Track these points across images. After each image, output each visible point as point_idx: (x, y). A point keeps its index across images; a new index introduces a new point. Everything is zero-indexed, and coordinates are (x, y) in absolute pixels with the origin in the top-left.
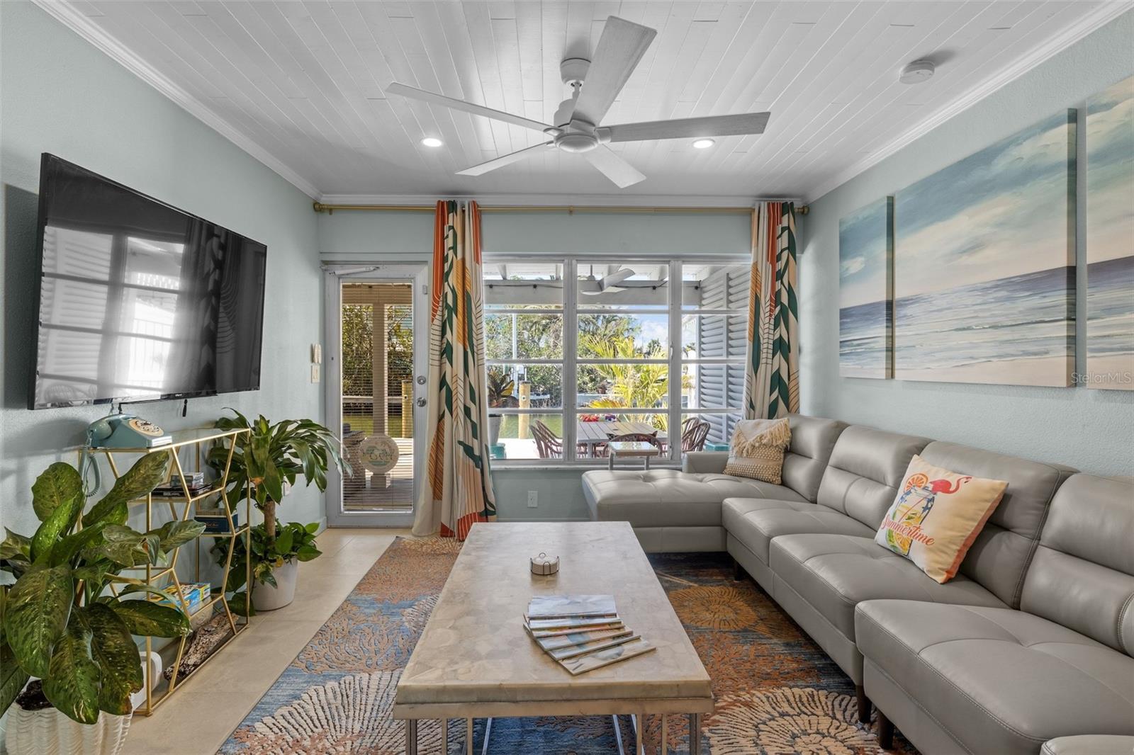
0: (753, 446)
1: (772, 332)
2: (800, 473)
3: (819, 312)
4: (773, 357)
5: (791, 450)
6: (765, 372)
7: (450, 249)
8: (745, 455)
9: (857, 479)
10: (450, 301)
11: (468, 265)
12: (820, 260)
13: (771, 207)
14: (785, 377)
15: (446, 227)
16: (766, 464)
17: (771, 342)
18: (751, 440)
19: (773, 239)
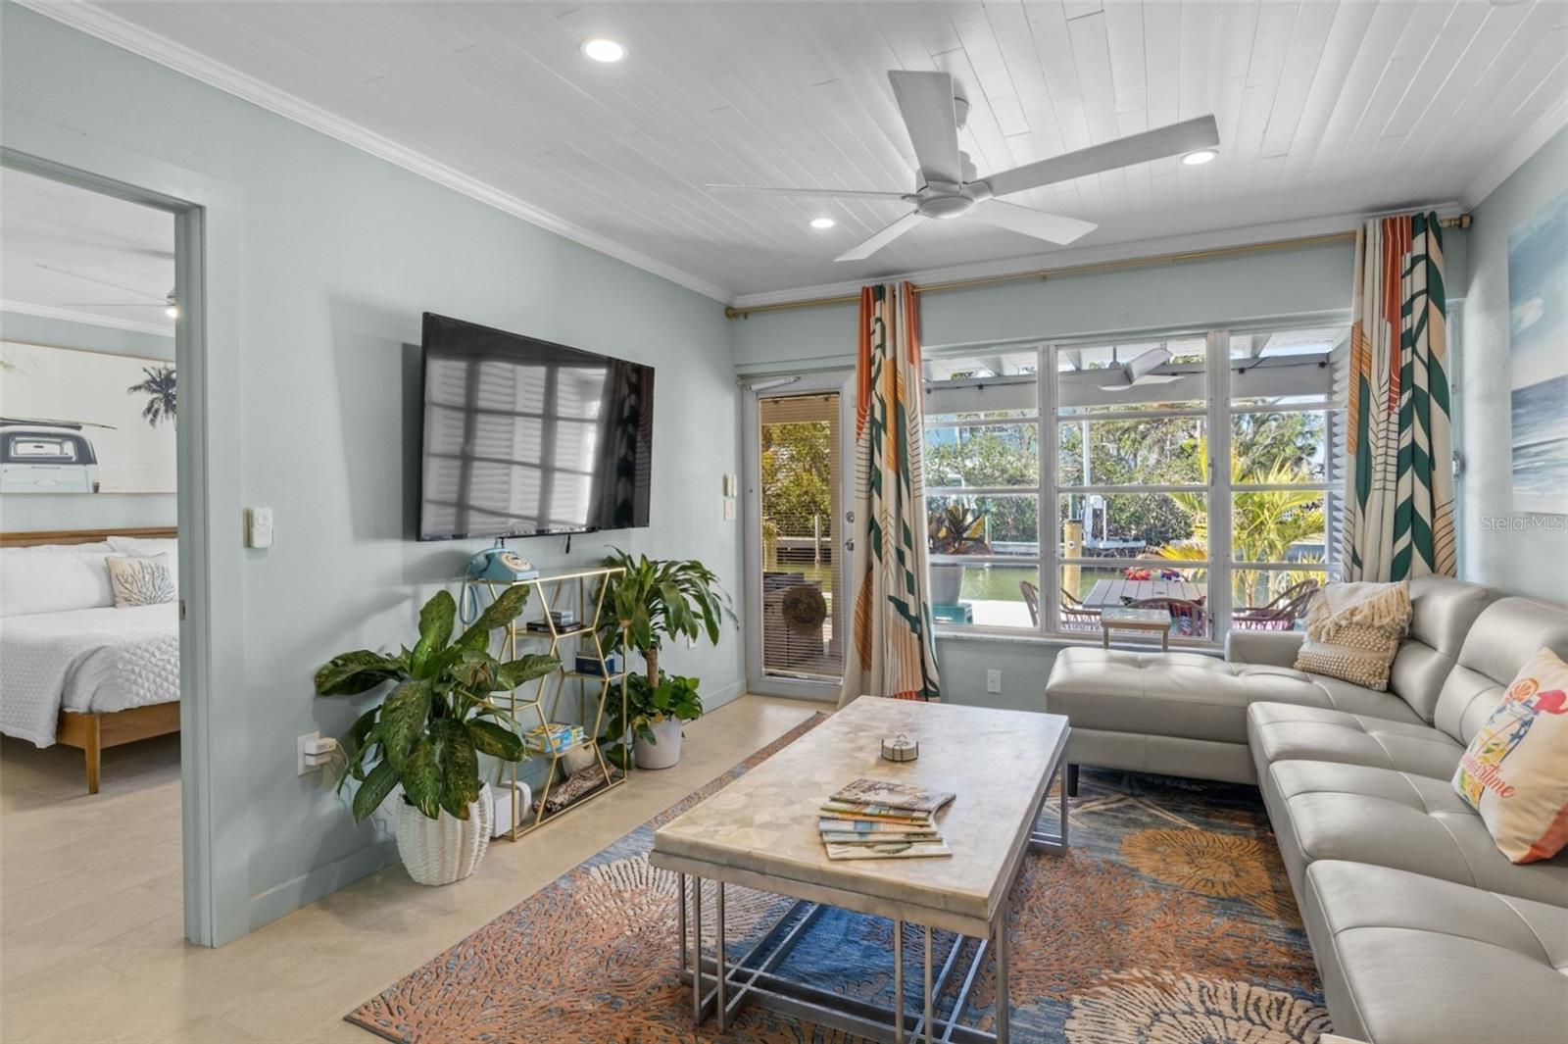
1: (1395, 436)
2: (1415, 673)
3: (1488, 397)
4: (1399, 477)
5: (1411, 636)
6: (1382, 505)
7: (877, 347)
8: (1323, 639)
9: (1489, 689)
10: (878, 415)
11: (899, 366)
12: (1488, 306)
13: (1389, 226)
14: (1424, 513)
15: (872, 320)
16: (1360, 656)
17: (1394, 453)
18: (1334, 616)
19: (1393, 278)
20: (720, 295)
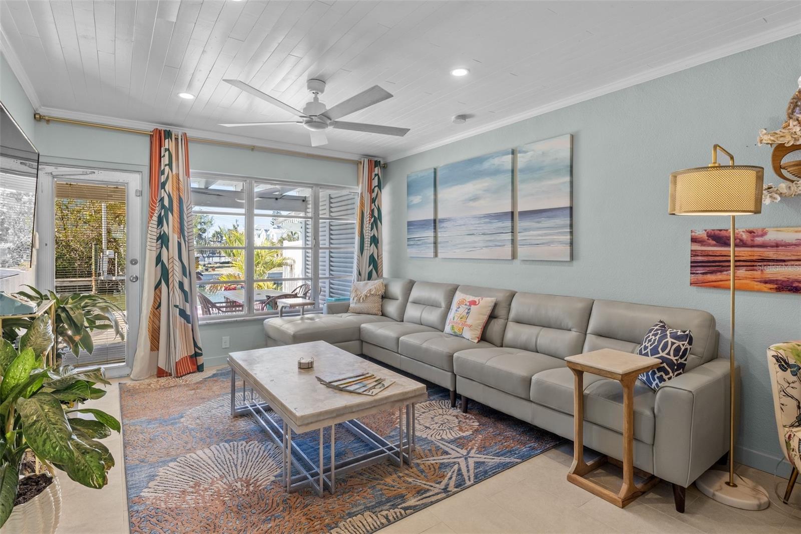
0: (366, 296)
1: (370, 232)
2: (392, 308)
3: (394, 223)
4: (370, 246)
5: (386, 296)
6: (367, 254)
7: (166, 165)
8: (361, 301)
9: (425, 308)
10: (166, 203)
11: (181, 178)
12: (395, 195)
13: (370, 162)
14: (376, 257)
15: (163, 149)
16: (373, 305)
17: (370, 237)
18: (365, 293)
19: (370, 180)
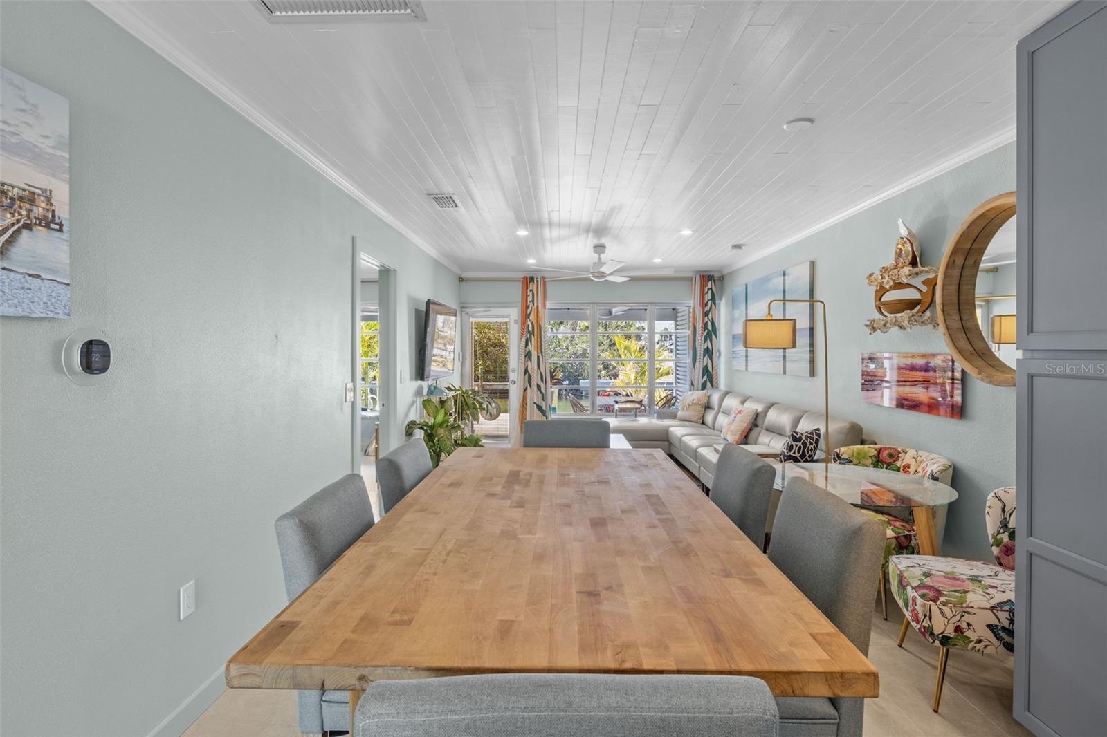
0: (689, 405)
1: (703, 344)
2: (709, 418)
3: (727, 335)
4: (704, 357)
5: (708, 407)
6: (699, 366)
7: (530, 301)
8: (685, 410)
10: (530, 329)
11: (540, 310)
13: (702, 277)
14: (710, 370)
15: (528, 290)
16: (694, 414)
17: (703, 350)
18: (688, 402)
19: (703, 294)
20: (458, 272)
